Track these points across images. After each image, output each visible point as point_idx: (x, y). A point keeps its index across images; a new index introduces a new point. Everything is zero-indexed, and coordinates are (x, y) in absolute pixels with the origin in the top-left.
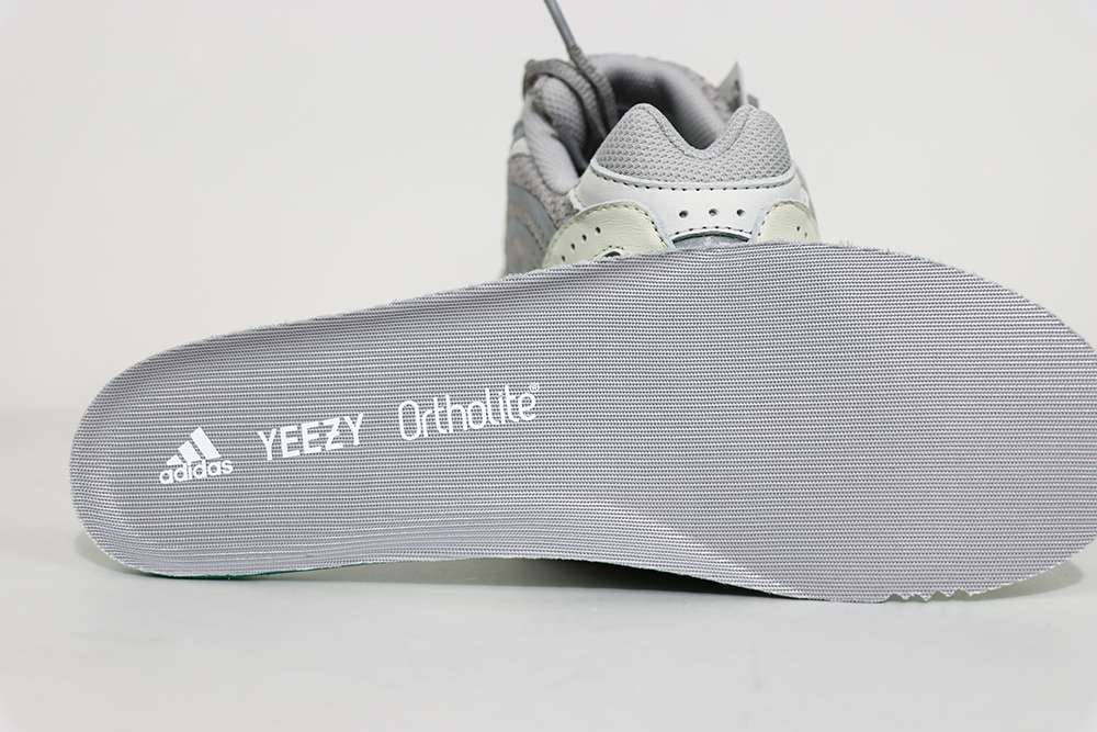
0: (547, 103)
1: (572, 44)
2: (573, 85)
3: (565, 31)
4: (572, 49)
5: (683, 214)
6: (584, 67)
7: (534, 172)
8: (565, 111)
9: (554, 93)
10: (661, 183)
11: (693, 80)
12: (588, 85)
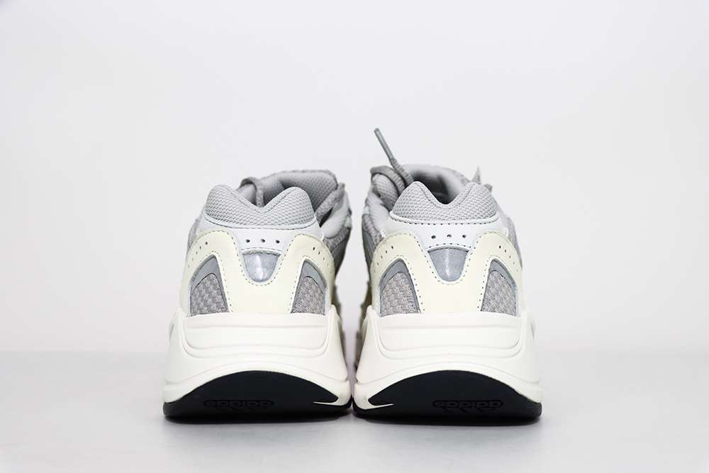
0: (378, 187)
1: (391, 157)
2: (392, 178)
3: (388, 151)
4: (392, 160)
5: (433, 237)
6: (398, 169)
7: (370, 222)
8: (387, 191)
9: (382, 182)
10: (422, 222)
11: (457, 176)
12: (400, 178)
